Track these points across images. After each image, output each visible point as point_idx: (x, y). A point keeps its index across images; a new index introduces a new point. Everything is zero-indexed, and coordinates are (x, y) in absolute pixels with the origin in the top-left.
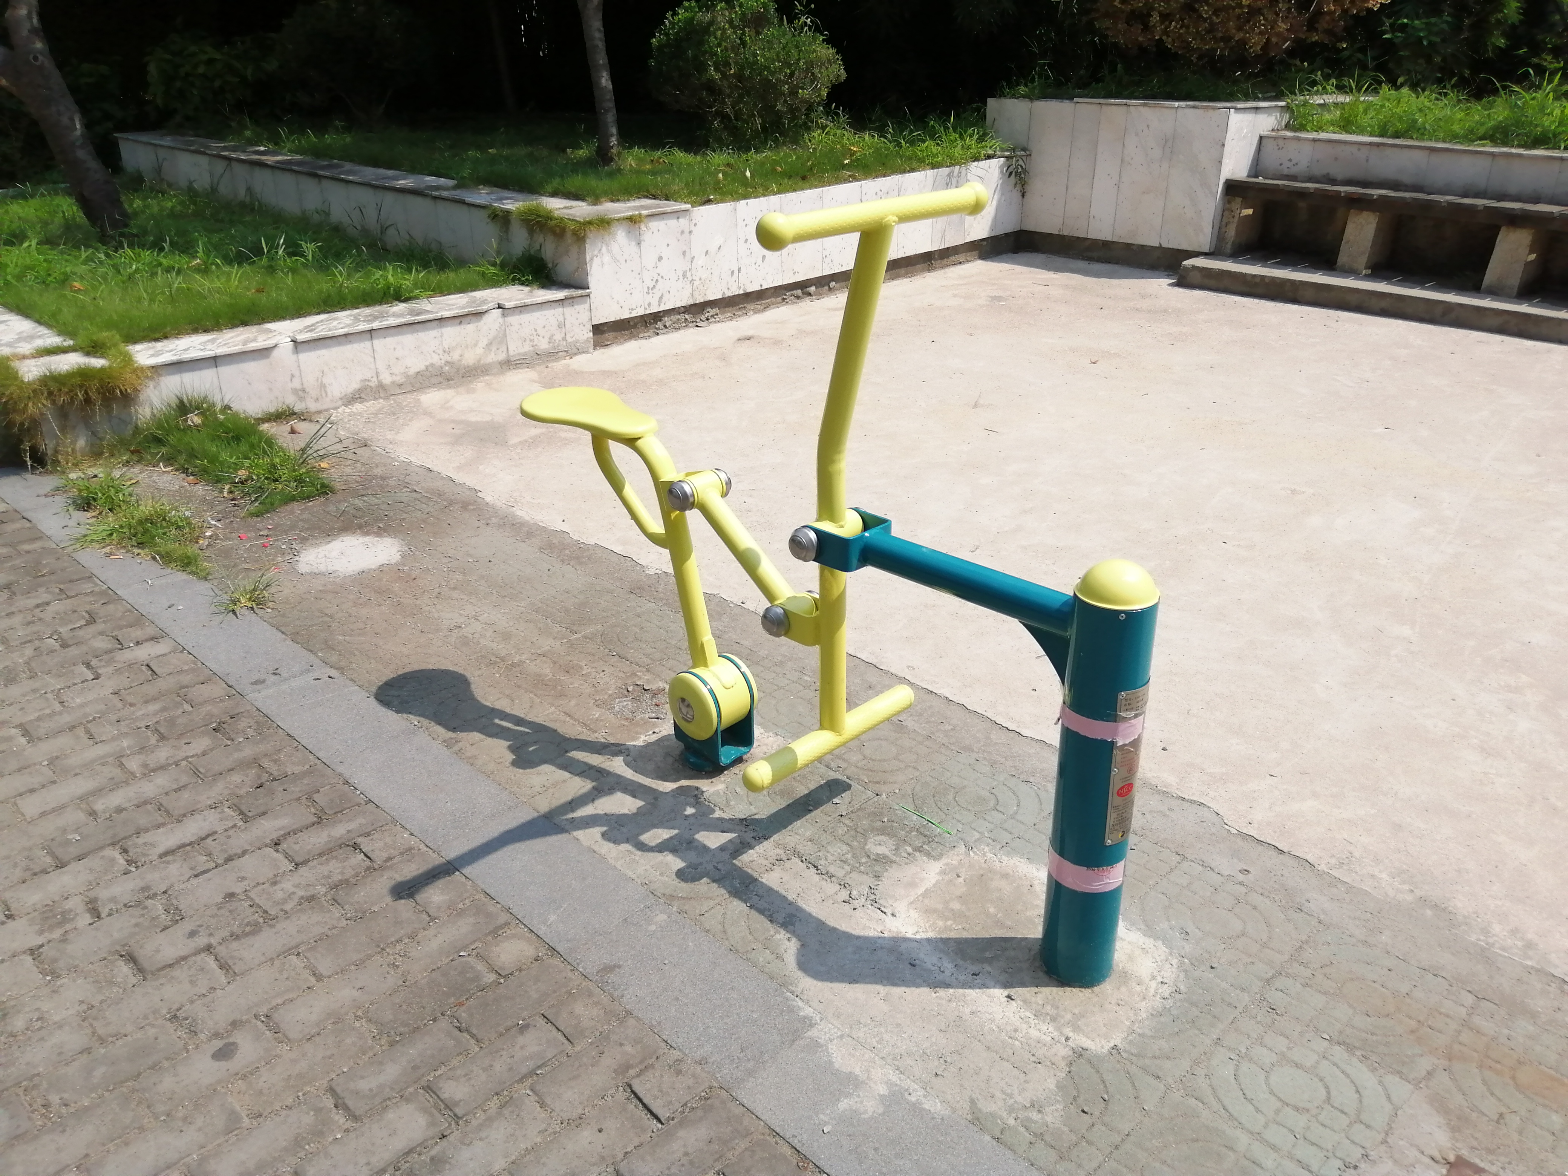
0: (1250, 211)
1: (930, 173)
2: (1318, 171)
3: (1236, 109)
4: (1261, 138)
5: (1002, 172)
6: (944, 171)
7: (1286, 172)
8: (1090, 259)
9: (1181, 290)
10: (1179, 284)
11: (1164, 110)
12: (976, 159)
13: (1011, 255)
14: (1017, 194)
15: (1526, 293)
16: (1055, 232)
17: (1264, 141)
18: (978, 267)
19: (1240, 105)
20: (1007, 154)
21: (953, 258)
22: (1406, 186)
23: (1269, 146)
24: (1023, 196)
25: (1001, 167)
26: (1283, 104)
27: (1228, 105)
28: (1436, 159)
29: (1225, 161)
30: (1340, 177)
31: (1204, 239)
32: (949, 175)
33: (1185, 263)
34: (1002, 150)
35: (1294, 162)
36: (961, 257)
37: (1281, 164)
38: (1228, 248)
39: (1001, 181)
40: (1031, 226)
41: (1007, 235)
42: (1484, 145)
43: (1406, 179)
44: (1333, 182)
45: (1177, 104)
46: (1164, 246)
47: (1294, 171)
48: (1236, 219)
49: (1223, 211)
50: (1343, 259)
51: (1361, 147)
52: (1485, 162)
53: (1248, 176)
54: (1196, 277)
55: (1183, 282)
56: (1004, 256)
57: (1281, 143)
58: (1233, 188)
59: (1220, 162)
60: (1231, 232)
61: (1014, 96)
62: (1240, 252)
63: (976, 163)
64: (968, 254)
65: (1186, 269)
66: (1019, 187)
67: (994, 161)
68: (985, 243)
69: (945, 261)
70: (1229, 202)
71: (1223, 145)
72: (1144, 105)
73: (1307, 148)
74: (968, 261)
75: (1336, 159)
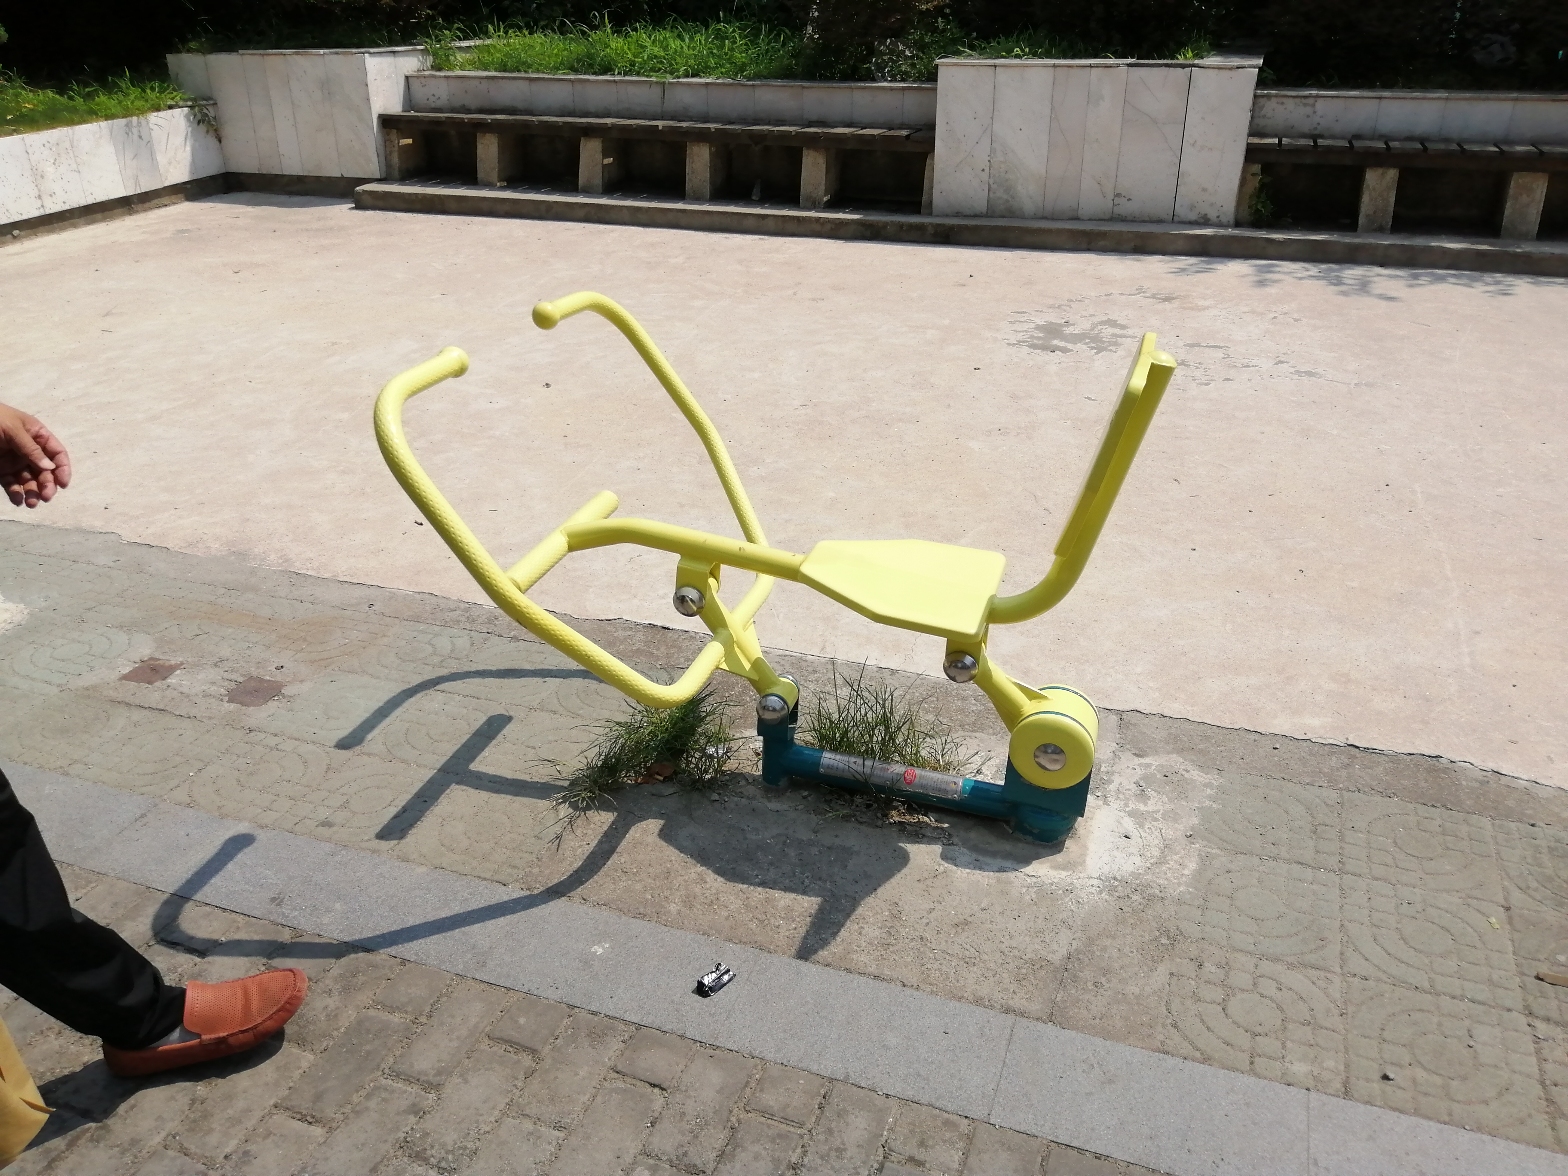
0: (410, 141)
1: (104, 124)
2: (457, 103)
3: (369, 53)
4: (407, 78)
5: (189, 120)
6: (122, 122)
7: (433, 105)
8: (291, 193)
9: (357, 211)
10: (357, 208)
11: (312, 57)
12: (158, 109)
13: (222, 195)
14: (212, 141)
15: (609, 190)
16: (255, 171)
17: (410, 80)
18: (185, 208)
19: (372, 50)
20: (190, 103)
21: (156, 201)
22: (521, 111)
23: (415, 85)
24: (220, 141)
25: (187, 116)
26: (422, 47)
27: (363, 50)
28: (535, 87)
29: (373, 98)
30: (473, 107)
31: (372, 166)
32: (127, 125)
33: (357, 188)
34: (185, 100)
35: (437, 97)
36: (165, 200)
37: (428, 99)
38: (396, 173)
39: (190, 129)
40: (234, 169)
41: (212, 178)
42: (568, 74)
43: (520, 105)
44: (469, 111)
45: (322, 51)
46: (345, 176)
47: (439, 104)
48: (396, 148)
49: (385, 142)
50: (481, 175)
51: (482, 81)
52: (568, 87)
53: (403, 111)
54: (367, 199)
55: (360, 206)
56: (213, 197)
57: (423, 80)
58: (387, 122)
59: (368, 100)
60: (395, 160)
61: (189, 51)
62: (406, 177)
63: (155, 114)
64: (173, 197)
65: (358, 193)
66: (211, 132)
67: (177, 111)
68: (189, 186)
69: (147, 205)
70: (388, 134)
71: (367, 85)
72: (297, 54)
73: (443, 84)
74: (174, 203)
75: (466, 92)
